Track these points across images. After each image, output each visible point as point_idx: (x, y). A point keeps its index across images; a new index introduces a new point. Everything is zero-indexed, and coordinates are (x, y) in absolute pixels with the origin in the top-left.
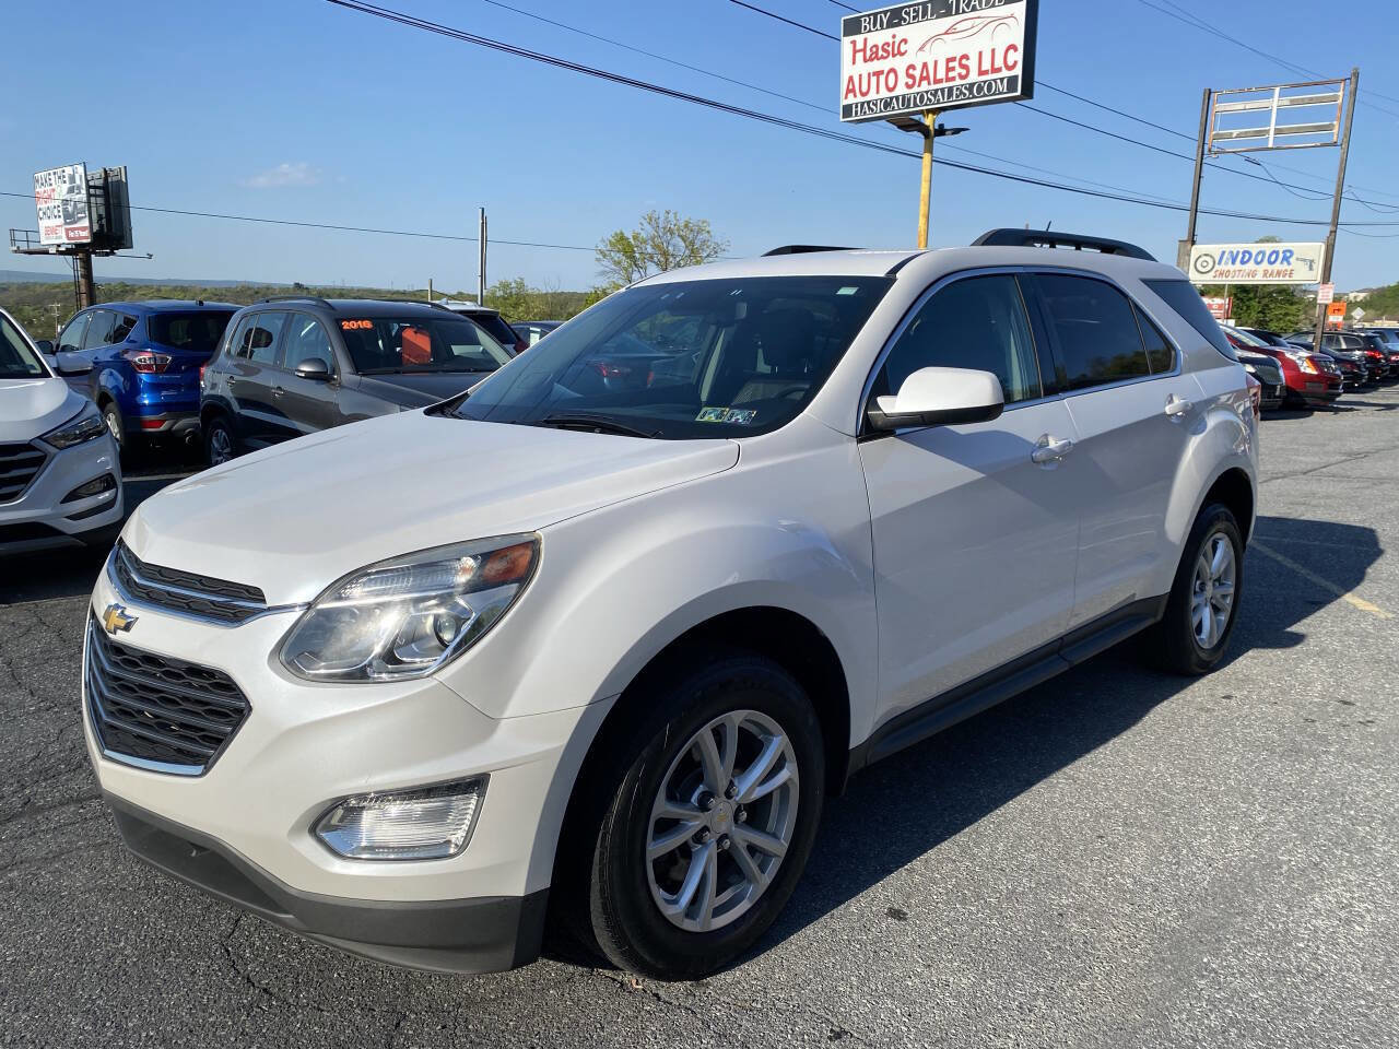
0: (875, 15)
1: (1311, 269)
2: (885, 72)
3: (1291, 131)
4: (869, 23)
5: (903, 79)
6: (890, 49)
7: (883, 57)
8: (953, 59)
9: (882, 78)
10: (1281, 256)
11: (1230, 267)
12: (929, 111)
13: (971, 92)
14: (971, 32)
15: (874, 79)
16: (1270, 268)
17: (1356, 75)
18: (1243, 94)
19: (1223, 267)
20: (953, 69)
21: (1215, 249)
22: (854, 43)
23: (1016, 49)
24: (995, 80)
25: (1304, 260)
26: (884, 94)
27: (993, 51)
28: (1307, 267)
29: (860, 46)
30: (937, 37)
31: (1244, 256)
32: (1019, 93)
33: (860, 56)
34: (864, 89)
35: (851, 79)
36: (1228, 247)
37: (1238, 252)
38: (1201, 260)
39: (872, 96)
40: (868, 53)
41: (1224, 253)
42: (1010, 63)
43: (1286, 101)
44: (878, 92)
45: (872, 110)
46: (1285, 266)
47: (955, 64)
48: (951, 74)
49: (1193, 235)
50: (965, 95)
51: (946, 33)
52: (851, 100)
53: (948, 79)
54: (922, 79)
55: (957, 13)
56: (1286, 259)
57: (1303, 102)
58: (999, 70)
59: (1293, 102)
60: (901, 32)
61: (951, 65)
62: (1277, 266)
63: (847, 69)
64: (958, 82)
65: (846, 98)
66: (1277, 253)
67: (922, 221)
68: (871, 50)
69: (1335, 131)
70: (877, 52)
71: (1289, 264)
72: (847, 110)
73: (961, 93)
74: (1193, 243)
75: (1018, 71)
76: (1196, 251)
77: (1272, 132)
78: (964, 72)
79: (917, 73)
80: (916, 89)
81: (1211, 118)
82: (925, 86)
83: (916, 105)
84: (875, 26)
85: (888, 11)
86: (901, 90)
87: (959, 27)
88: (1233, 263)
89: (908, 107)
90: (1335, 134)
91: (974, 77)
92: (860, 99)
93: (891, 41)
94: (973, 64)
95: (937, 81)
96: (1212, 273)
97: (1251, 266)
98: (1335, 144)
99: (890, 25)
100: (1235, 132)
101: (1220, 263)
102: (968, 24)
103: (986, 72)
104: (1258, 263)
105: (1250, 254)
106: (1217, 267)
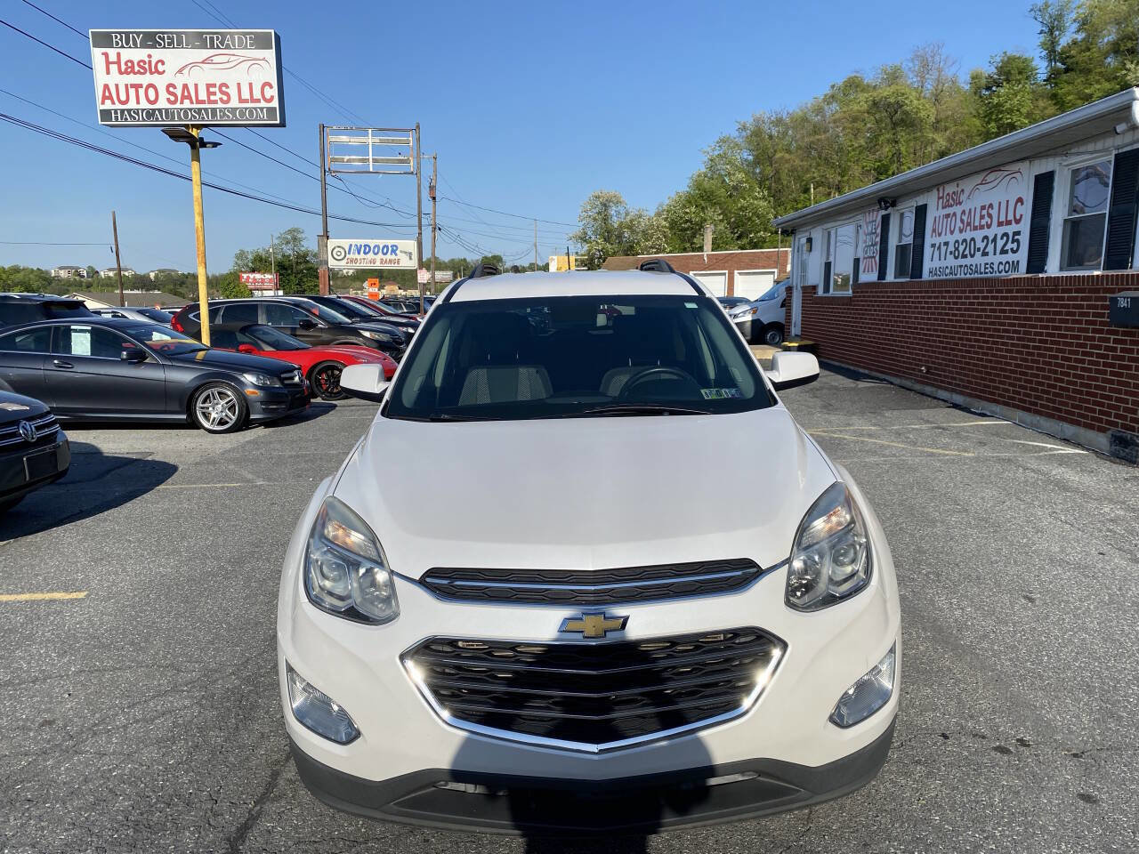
0: (127, 34)
1: (411, 258)
2: (144, 86)
3: (383, 161)
4: (121, 40)
5: (163, 95)
6: (147, 66)
7: (139, 72)
8: (214, 86)
9: (142, 92)
10: (390, 249)
11: (357, 256)
12: (193, 126)
13: (234, 115)
14: (227, 66)
15: (132, 92)
16: (384, 257)
17: (418, 127)
18: (347, 131)
19: (351, 256)
20: (214, 94)
21: (345, 243)
22: (106, 55)
23: (271, 87)
24: (255, 109)
25: (406, 253)
26: (144, 105)
27: (251, 85)
28: (408, 258)
29: (113, 58)
30: (194, 64)
31: (365, 249)
32: (278, 122)
33: (114, 68)
34: (123, 98)
35: (106, 87)
36: (354, 242)
37: (361, 246)
38: (336, 250)
39: (132, 105)
40: (123, 67)
41: (351, 245)
42: (268, 96)
43: (377, 140)
44: (138, 102)
45: (135, 118)
46: (393, 257)
47: (217, 90)
48: (212, 98)
49: (326, 231)
50: (228, 117)
51: (203, 62)
52: (108, 105)
53: (210, 102)
54: (183, 97)
55: (212, 47)
56: (394, 252)
57: (388, 141)
58: (258, 101)
59: (381, 141)
60: (157, 54)
61: (212, 90)
62: (389, 256)
63: (101, 78)
64: (220, 105)
65: (103, 103)
66: (387, 247)
67: (198, 219)
68: (126, 64)
69: (412, 164)
70: (133, 67)
71: (396, 255)
72: (106, 114)
73: (225, 114)
74: (328, 238)
75: (275, 104)
76: (332, 243)
77: (371, 160)
78: (225, 98)
79: (179, 92)
80: (178, 105)
81: (327, 147)
82: (187, 104)
83: (180, 119)
84: (127, 43)
85: (141, 32)
86: (162, 104)
87: (216, 59)
88: (359, 253)
89: (173, 119)
90: (412, 166)
91: (234, 103)
92: (118, 106)
93: (147, 60)
94: (233, 91)
95: (198, 102)
96: (345, 261)
97: (371, 256)
98: (412, 173)
99: (144, 46)
100: (347, 158)
101: (349, 253)
102: (225, 59)
103: (246, 101)
104: (376, 254)
105: (370, 247)
106: (348, 256)
